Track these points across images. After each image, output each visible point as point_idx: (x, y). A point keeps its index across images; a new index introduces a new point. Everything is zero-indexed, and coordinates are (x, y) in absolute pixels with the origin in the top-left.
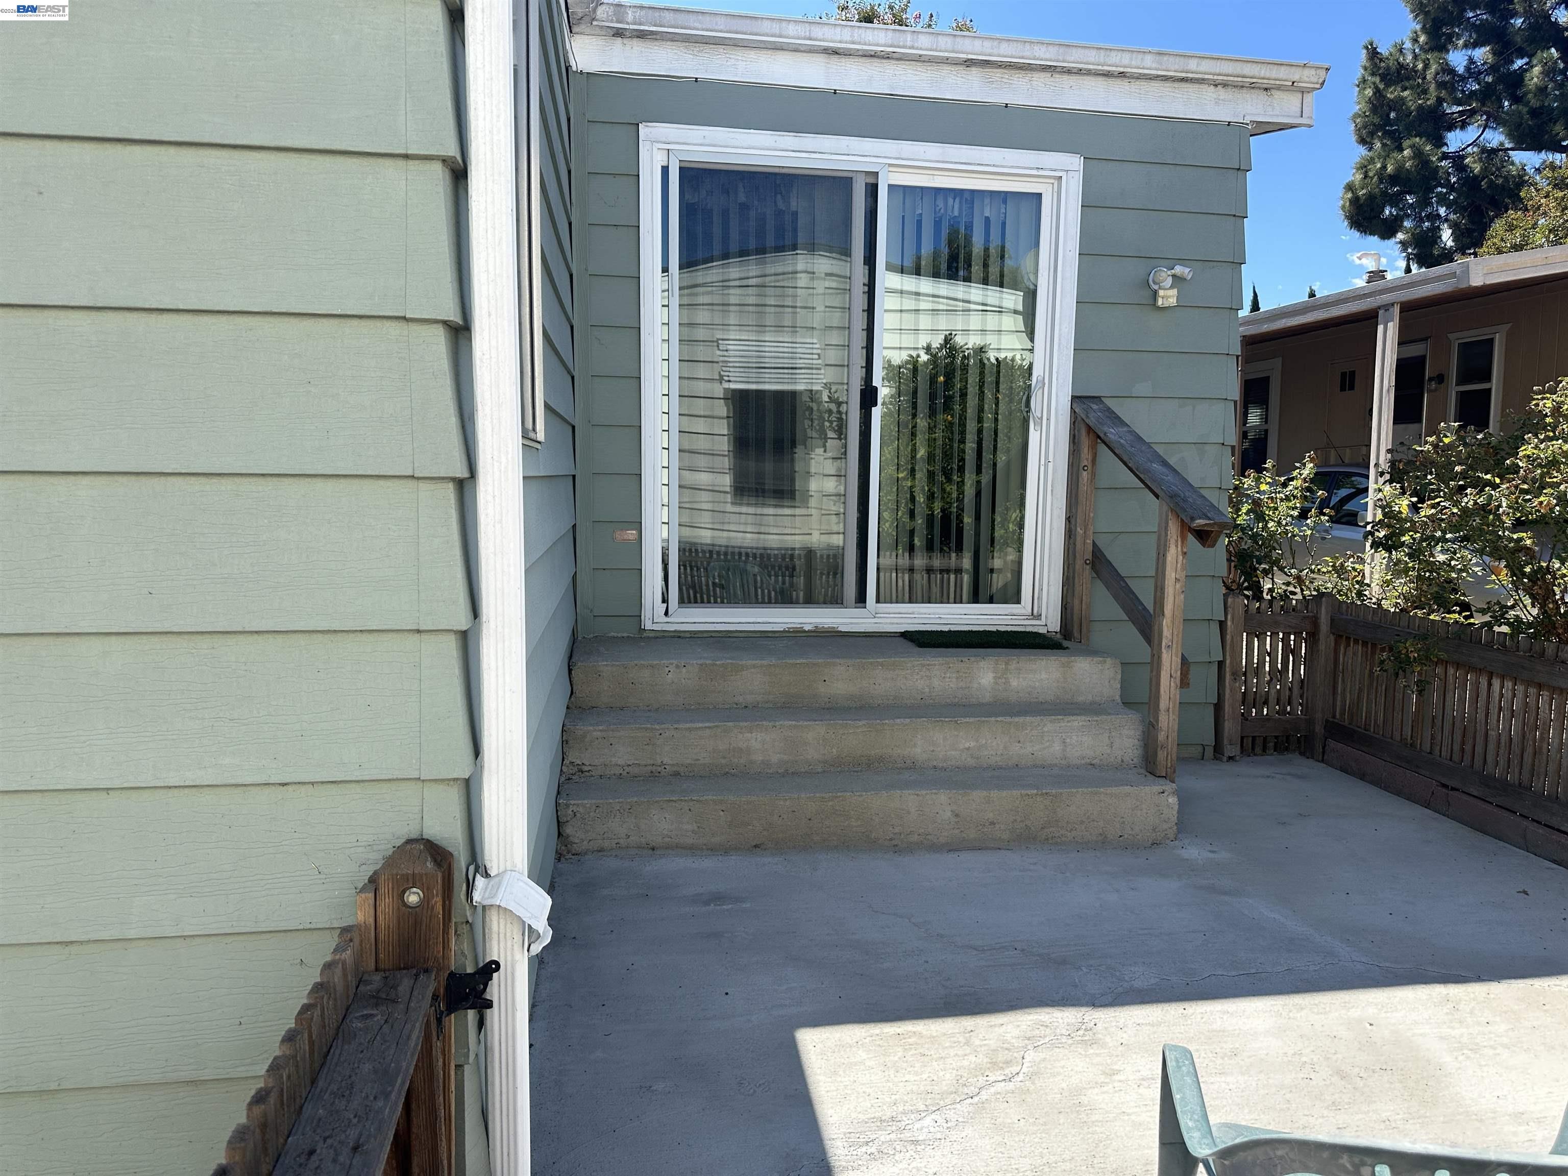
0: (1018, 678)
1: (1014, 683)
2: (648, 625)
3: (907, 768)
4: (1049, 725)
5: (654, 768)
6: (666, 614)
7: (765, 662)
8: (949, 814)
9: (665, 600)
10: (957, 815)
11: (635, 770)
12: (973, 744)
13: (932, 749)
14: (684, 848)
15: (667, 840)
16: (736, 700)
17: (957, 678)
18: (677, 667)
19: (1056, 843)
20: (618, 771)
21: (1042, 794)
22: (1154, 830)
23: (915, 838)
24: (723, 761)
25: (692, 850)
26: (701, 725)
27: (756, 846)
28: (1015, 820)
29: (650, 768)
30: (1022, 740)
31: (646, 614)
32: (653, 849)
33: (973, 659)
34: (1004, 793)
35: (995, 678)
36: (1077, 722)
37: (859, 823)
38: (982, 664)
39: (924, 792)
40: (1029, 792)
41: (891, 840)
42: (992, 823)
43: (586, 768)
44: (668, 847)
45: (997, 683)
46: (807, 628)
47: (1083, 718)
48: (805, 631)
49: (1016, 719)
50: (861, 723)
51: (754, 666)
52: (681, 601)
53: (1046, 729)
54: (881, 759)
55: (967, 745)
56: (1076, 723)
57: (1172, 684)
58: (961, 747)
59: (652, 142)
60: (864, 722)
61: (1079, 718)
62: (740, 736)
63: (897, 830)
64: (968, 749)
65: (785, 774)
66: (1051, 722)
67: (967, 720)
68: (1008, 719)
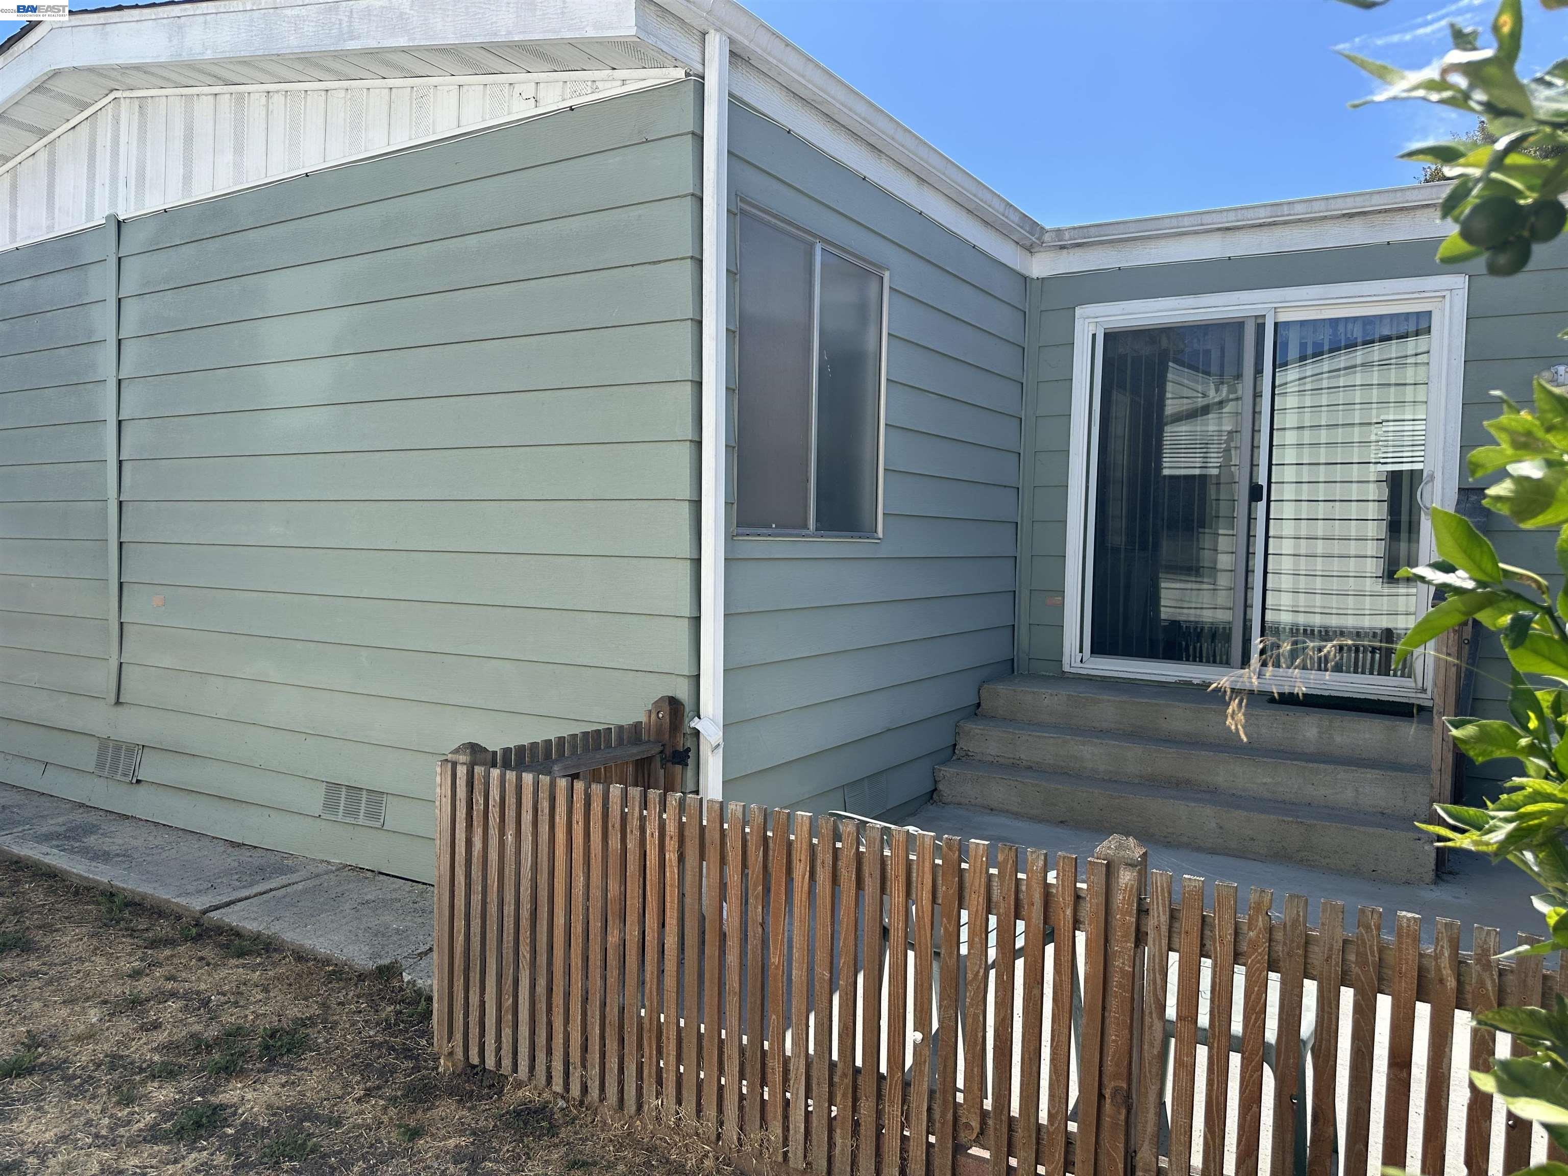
0: (1342, 735)
1: (1338, 739)
2: (1066, 668)
3: (1209, 792)
4: (1343, 774)
5: (1014, 761)
6: (1081, 661)
7: (1118, 699)
8: (1214, 825)
9: (1081, 651)
10: (1221, 828)
11: (1001, 760)
12: (1269, 780)
13: (1232, 779)
14: (1013, 814)
15: (1001, 805)
16: (1094, 724)
17: (1283, 729)
18: (1051, 695)
19: (1310, 865)
20: (991, 759)
21: (1297, 822)
22: (1409, 871)
23: (1184, 839)
24: (1063, 764)
25: (1017, 815)
26: (1047, 735)
27: (1062, 822)
28: (1273, 840)
29: (1012, 760)
30: (1316, 784)
31: (1066, 660)
32: (992, 810)
33: (1298, 714)
34: (1263, 816)
35: (1319, 732)
36: (1371, 774)
37: (1139, 819)
38: (1307, 719)
39: (1193, 804)
40: (1285, 819)
41: (1165, 837)
42: (1252, 839)
43: (970, 754)
44: (1001, 811)
45: (1321, 738)
46: (1195, 681)
47: (1377, 771)
48: (1193, 684)
49: (1311, 765)
50: (1171, 750)
51: (1109, 701)
52: (1093, 652)
53: (1339, 777)
54: (1188, 782)
55: (1264, 780)
56: (1369, 776)
57: (1444, 747)
58: (1259, 781)
59: (1085, 319)
60: (1174, 750)
61: (1373, 771)
62: (1076, 747)
63: (1170, 830)
64: (1265, 784)
65: (1110, 780)
66: (1344, 771)
67: (1265, 759)
68: (1304, 764)
